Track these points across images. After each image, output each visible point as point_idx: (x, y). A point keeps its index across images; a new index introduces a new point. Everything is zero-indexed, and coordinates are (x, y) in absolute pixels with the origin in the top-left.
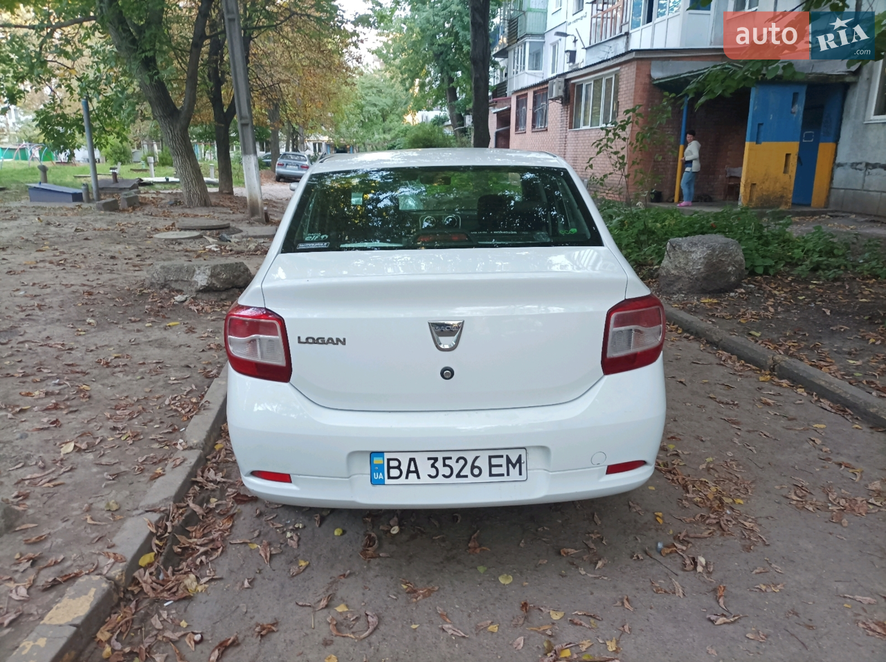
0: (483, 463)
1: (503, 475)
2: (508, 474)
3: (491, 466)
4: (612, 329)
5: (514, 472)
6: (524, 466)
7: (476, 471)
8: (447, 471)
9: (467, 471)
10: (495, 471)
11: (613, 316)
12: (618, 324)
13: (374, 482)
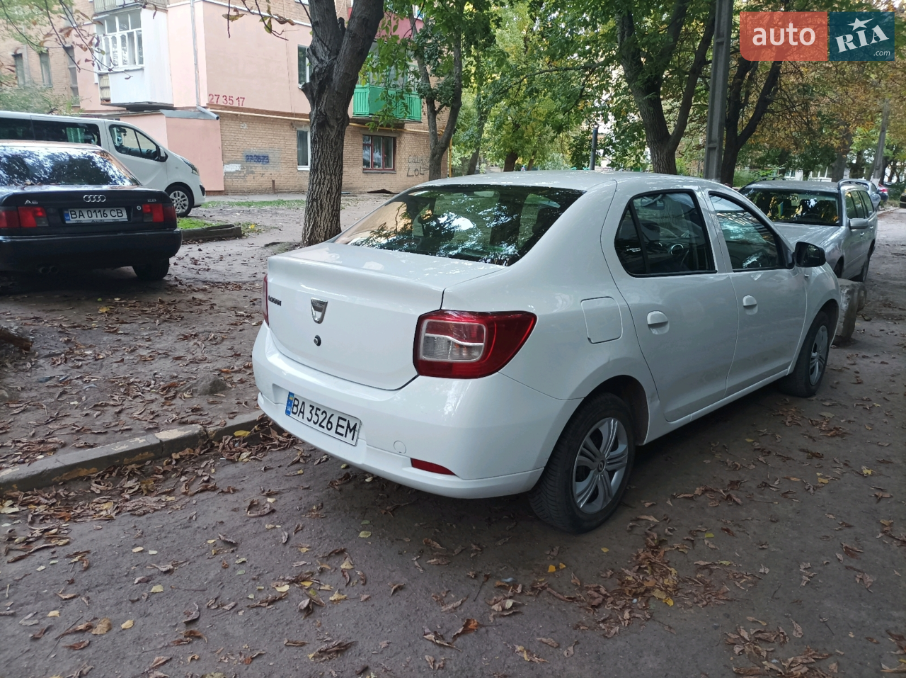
0: (334, 420)
1: (342, 435)
2: (346, 436)
3: (338, 425)
4: (424, 334)
5: (350, 435)
6: (356, 433)
7: (329, 426)
8: (315, 418)
9: (324, 424)
10: (340, 430)
11: (426, 322)
12: (429, 330)
13: (288, 413)
